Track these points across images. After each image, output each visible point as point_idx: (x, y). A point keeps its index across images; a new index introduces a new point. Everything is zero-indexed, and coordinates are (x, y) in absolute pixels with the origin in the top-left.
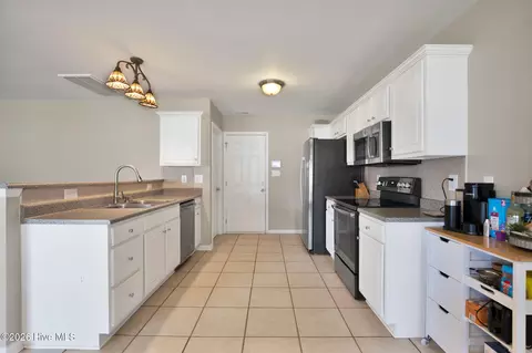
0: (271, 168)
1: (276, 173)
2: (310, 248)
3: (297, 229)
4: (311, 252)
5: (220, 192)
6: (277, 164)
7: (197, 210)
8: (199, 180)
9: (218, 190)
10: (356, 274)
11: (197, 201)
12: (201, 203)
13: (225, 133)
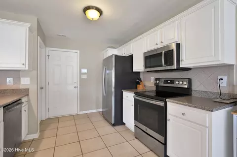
0: (81, 73)
1: (85, 77)
2: (113, 122)
3: (97, 109)
4: (114, 125)
5: (43, 90)
6: (84, 71)
7: (24, 108)
8: (25, 82)
9: (42, 88)
10: (165, 144)
11: (24, 100)
12: (28, 101)
13: (48, 49)
